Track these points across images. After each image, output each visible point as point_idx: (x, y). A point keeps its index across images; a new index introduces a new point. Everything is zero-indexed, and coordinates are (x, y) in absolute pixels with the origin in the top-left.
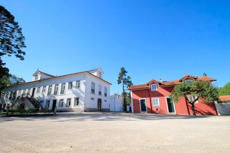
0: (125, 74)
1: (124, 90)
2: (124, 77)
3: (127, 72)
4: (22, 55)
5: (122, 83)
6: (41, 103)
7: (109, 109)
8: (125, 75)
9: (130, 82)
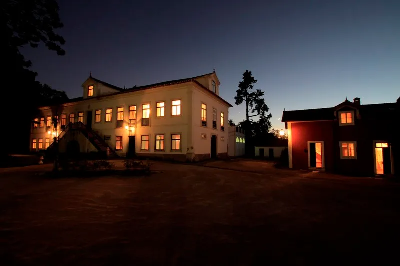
0: (252, 85)
1: (248, 117)
2: (250, 91)
3: (257, 81)
4: (58, 43)
5: (244, 103)
6: (107, 140)
7: (227, 153)
8: (252, 87)
9: (262, 101)
